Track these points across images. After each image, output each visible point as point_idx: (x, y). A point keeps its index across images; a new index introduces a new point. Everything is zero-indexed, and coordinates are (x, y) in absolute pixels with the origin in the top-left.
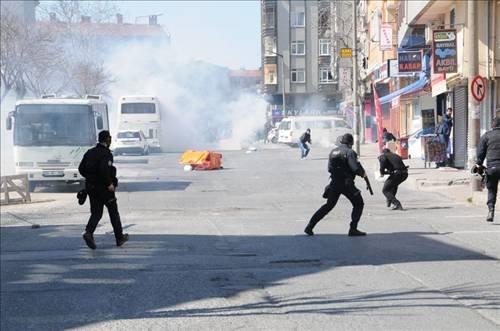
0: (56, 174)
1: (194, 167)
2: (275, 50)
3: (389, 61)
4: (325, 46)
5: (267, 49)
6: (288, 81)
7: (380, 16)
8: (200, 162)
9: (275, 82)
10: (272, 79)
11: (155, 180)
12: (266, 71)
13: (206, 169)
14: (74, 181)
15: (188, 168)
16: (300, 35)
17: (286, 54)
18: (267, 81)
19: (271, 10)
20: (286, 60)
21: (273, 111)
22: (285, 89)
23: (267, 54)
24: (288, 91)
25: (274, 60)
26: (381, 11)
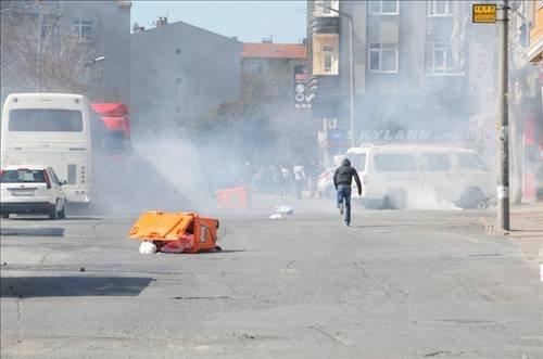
1: (160, 245)
2: (336, 5)
6: (361, 69)
8: (173, 237)
9: (334, 71)
10: (328, 65)
12: (316, 47)
13: (185, 251)
15: (147, 248)
17: (359, 14)
18: (318, 69)
20: (359, 25)
22: (355, 87)
23: (319, 12)
25: (334, 25)
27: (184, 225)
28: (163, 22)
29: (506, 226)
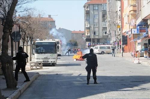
0: (46, 61)
1: (77, 60)
2: (89, 25)
3: (131, 29)
4: (104, 24)
5: (86, 25)
6: (93, 34)
7: (128, 16)
8: (79, 58)
9: (89, 35)
10: (88, 34)
11: (69, 63)
12: (86, 31)
13: (80, 60)
14: (51, 63)
15: (75, 60)
16: (96, 21)
17: (92, 26)
18: (86, 35)
19: (88, 13)
20: (92, 28)
21: (89, 44)
22: (92, 37)
23: (86, 27)
24: (93, 38)
25: (89, 28)
26: (128, 15)
27: (80, 57)
28: (60, 28)
29: (122, 56)
